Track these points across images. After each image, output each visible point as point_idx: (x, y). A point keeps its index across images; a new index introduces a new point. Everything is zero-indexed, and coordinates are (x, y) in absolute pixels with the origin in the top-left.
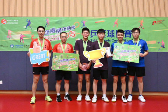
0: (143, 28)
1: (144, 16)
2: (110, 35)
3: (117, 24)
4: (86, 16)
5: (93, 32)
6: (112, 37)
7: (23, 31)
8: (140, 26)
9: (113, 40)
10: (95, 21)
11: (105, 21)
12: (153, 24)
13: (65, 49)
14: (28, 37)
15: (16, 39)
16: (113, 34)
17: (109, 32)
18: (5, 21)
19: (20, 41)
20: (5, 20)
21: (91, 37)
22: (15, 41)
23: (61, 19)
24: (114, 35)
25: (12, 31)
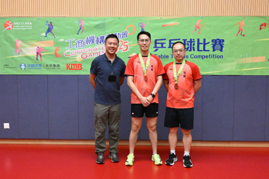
0: (244, 35)
1: (245, 15)
2: (187, 46)
3: (199, 28)
4: (146, 15)
5: (158, 42)
6: (190, 50)
7: (41, 40)
8: (239, 32)
9: (192, 56)
10: (162, 24)
11: (178, 23)
12: (260, 29)
13: (179, 72)
14: (50, 52)
15: (29, 54)
16: (192, 46)
17: (186, 43)
18: (11, 24)
19: (37, 58)
20: (10, 22)
21: (156, 51)
22: (28, 57)
23: (105, 20)
24: (194, 48)
25: (23, 41)
